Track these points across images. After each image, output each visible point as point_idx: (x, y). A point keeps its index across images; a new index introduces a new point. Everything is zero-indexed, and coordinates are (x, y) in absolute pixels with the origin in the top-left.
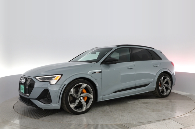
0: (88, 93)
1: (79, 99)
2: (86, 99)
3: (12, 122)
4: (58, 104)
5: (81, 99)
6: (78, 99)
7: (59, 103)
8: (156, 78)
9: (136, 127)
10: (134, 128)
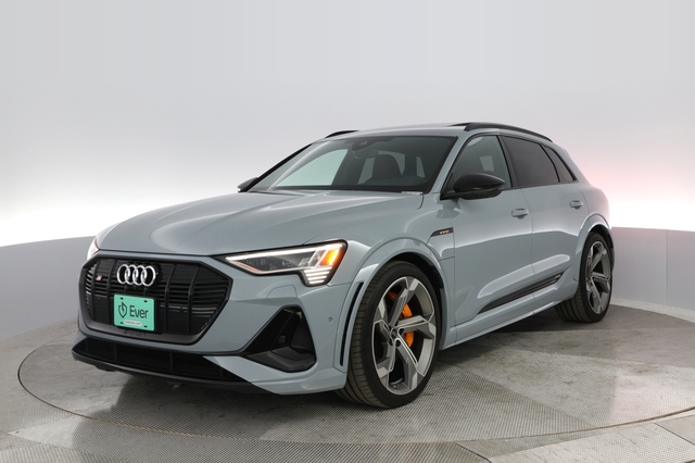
0: (419, 318)
1: (394, 343)
2: (411, 340)
3: (13, 433)
4: (339, 366)
5: (398, 343)
6: (391, 344)
7: (341, 364)
8: (580, 249)
9: (512, 455)
10: (503, 458)
